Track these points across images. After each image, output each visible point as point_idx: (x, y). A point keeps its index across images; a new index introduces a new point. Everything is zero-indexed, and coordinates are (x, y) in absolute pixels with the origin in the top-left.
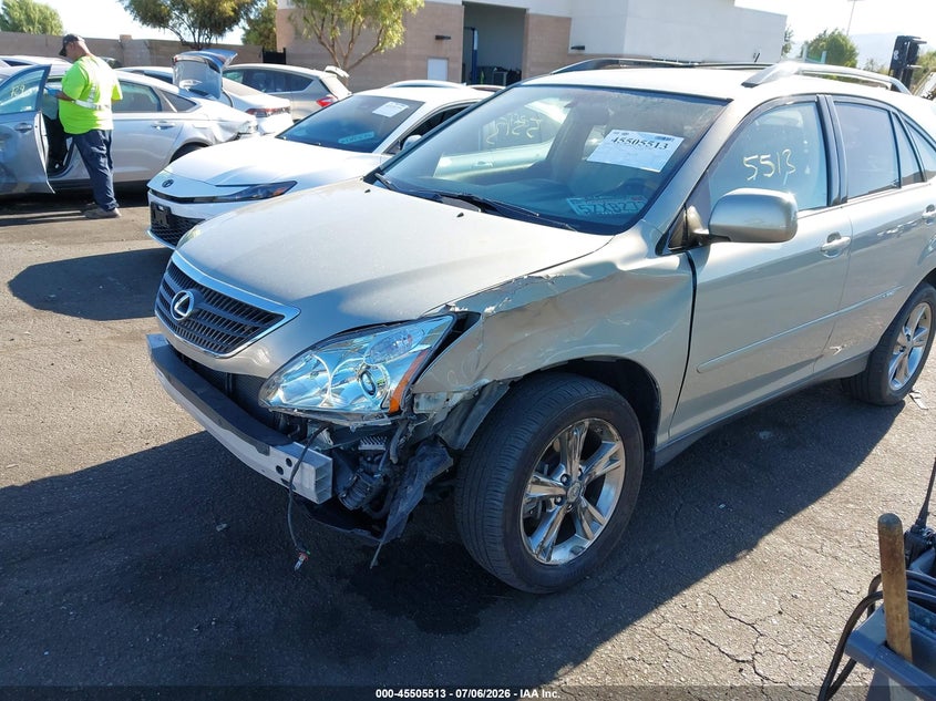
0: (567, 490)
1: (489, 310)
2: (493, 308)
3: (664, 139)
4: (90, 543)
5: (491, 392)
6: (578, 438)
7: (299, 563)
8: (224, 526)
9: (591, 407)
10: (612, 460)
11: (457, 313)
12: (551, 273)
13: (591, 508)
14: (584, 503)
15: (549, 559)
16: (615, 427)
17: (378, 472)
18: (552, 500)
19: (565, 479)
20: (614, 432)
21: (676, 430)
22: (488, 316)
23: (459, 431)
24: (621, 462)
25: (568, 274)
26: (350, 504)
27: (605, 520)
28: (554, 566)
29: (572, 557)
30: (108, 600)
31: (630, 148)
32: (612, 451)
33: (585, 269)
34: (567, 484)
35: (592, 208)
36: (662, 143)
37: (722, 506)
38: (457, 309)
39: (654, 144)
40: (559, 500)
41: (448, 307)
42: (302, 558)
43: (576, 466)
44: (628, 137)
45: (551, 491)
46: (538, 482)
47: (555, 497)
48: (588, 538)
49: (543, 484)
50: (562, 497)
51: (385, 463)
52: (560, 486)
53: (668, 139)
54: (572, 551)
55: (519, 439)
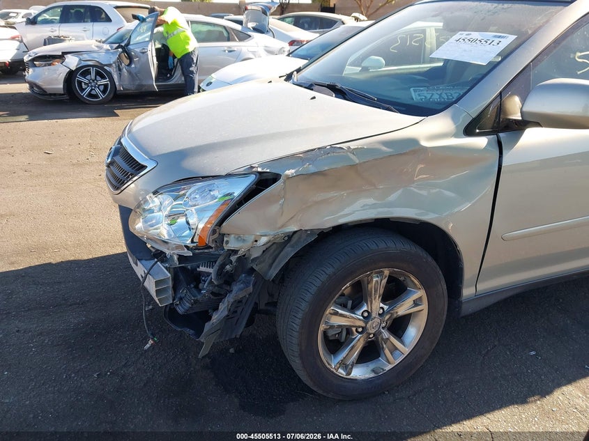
0: (366, 323)
1: (290, 172)
2: (293, 171)
3: (499, 37)
4: (71, 305)
5: (300, 238)
6: (377, 283)
7: (148, 346)
8: (151, 307)
9: (388, 260)
10: (416, 303)
11: (260, 173)
12: (353, 145)
13: (393, 340)
14: (386, 334)
15: (349, 374)
16: (417, 278)
17: (204, 289)
18: (354, 329)
19: (366, 314)
20: (416, 282)
21: (484, 286)
22: (288, 178)
23: (271, 266)
24: (424, 307)
25: (370, 147)
26: (180, 310)
27: (406, 350)
28: (354, 381)
29: (372, 375)
30: (58, 345)
31: (467, 46)
32: (415, 296)
33: (387, 143)
34: (367, 318)
35: (428, 96)
36: (497, 40)
37: (533, 353)
38: (260, 170)
39: (489, 42)
40: (360, 330)
41: (252, 167)
42: (151, 342)
43: (377, 305)
44: (469, 37)
45: (353, 322)
46: (336, 314)
47: (357, 327)
48: (389, 362)
49: (342, 315)
50: (363, 328)
51: (209, 284)
52: (359, 319)
53: (503, 37)
54: (373, 371)
55: (316, 278)
